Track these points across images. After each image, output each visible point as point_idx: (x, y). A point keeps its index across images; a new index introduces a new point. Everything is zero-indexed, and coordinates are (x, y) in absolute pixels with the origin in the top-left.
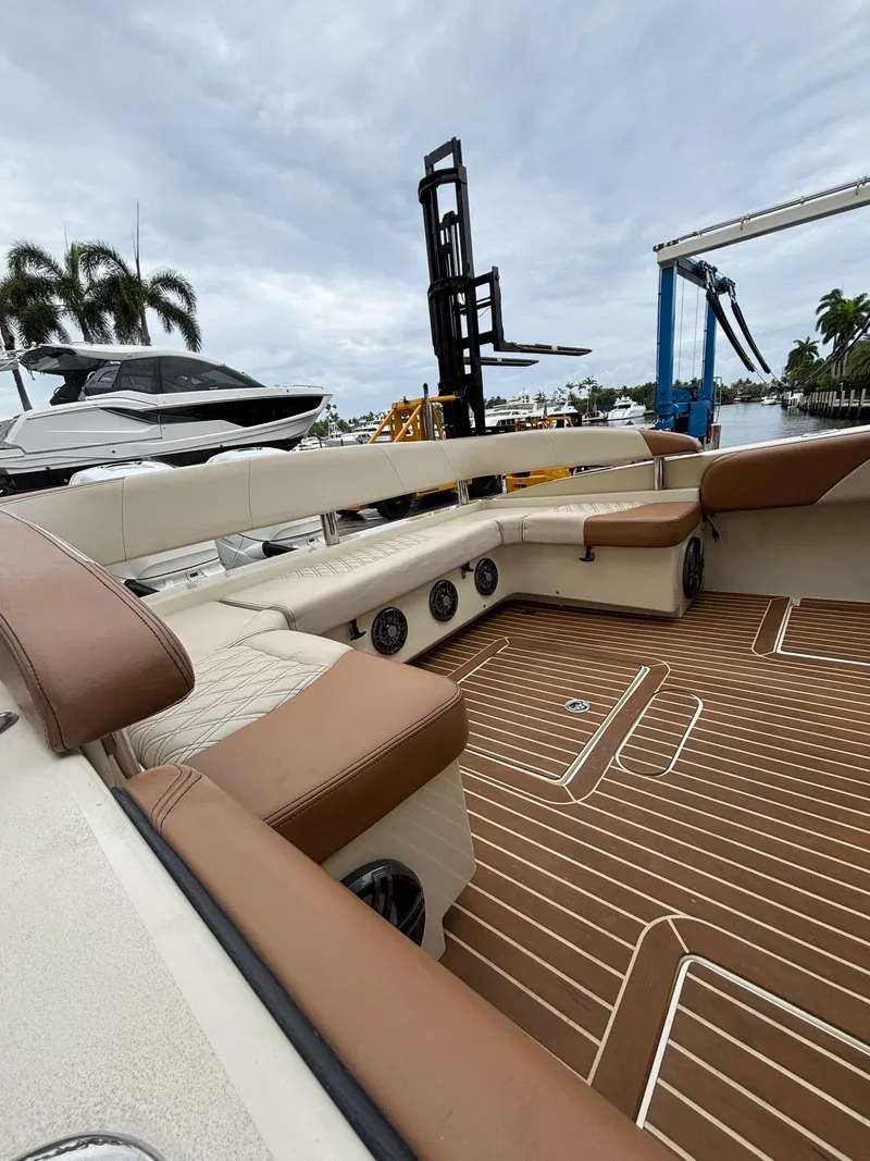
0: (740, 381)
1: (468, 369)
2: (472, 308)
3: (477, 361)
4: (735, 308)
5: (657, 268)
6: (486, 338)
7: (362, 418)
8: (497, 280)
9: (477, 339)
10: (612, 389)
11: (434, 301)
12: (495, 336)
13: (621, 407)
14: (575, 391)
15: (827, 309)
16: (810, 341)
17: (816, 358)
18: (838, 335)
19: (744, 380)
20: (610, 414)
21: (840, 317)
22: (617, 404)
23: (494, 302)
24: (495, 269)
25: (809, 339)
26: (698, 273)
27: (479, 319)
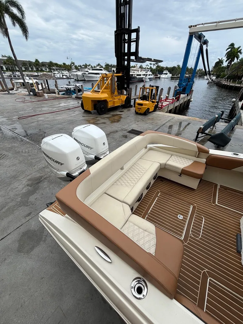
0: (200, 69)
1: (126, 63)
2: (130, 41)
3: (129, 60)
4: (207, 50)
5: (188, 34)
6: (133, 54)
7: (83, 66)
8: (139, 32)
9: (130, 54)
10: (163, 67)
11: (117, 36)
12: (136, 54)
13: (165, 74)
14: (152, 66)
15: (230, 50)
16: (222, 59)
17: (222, 66)
18: (230, 59)
19: (201, 69)
20: (161, 76)
21: (233, 53)
22: (164, 73)
23: (137, 41)
24: (139, 27)
25: (222, 58)
26: (200, 37)
27: (131, 46)
